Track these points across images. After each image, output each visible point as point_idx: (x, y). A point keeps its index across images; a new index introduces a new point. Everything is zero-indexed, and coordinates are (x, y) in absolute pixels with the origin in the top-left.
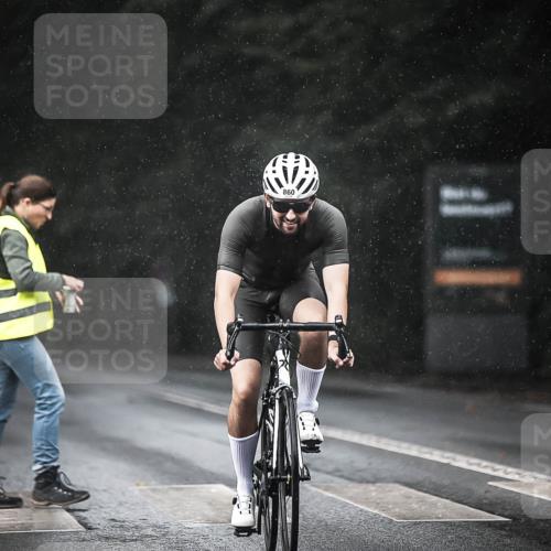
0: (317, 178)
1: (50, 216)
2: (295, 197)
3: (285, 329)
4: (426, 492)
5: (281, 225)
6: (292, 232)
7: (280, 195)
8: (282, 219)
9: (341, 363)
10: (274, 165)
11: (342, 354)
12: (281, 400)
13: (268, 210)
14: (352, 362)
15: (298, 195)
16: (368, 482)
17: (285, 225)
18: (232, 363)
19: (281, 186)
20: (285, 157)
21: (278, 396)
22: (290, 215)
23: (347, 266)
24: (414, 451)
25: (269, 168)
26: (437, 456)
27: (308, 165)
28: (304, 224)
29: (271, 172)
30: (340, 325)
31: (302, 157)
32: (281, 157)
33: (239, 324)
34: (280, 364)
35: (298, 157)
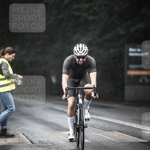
0: (87, 50)
1: (14, 58)
2: (82, 55)
3: (80, 89)
4: (125, 134)
5: (79, 62)
6: (82, 64)
7: (78, 55)
8: (79, 61)
9: (95, 97)
10: (76, 47)
11: (95, 95)
12: (80, 107)
13: (75, 59)
14: (98, 97)
15: (83, 54)
16: (109, 131)
17: (80, 62)
18: (67, 98)
19: (78, 52)
20: (79, 45)
21: (79, 106)
22: (81, 60)
23: (96, 72)
24: (122, 122)
25: (75, 47)
26: (128, 124)
27: (85, 47)
28: (85, 62)
29: (76, 49)
30: (94, 87)
31: (83, 45)
32: (78, 45)
33: (68, 88)
34: (79, 98)
35: (82, 45)
